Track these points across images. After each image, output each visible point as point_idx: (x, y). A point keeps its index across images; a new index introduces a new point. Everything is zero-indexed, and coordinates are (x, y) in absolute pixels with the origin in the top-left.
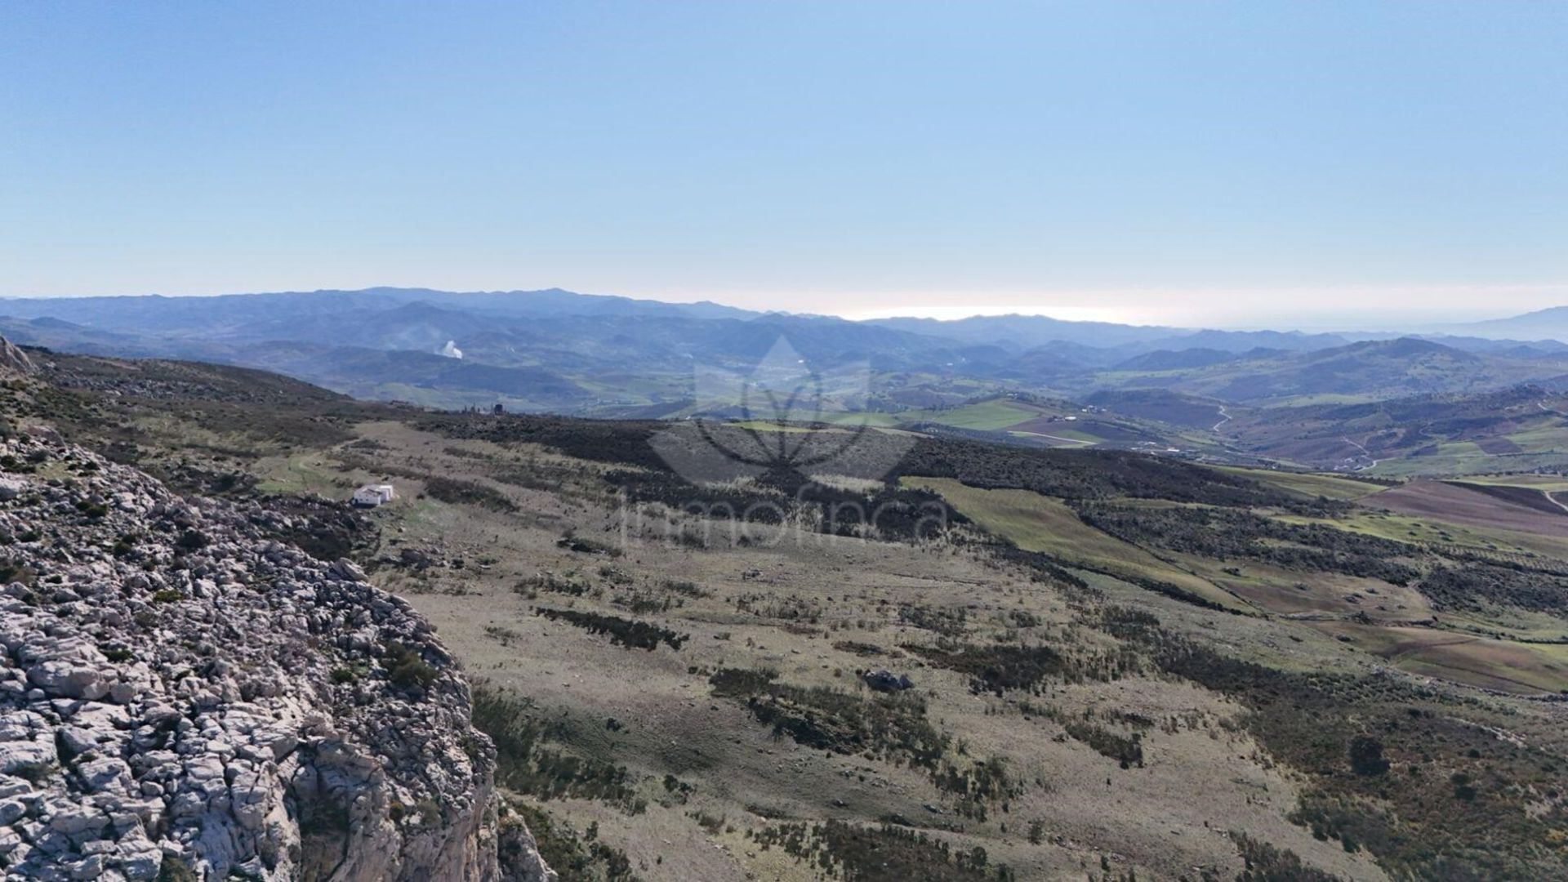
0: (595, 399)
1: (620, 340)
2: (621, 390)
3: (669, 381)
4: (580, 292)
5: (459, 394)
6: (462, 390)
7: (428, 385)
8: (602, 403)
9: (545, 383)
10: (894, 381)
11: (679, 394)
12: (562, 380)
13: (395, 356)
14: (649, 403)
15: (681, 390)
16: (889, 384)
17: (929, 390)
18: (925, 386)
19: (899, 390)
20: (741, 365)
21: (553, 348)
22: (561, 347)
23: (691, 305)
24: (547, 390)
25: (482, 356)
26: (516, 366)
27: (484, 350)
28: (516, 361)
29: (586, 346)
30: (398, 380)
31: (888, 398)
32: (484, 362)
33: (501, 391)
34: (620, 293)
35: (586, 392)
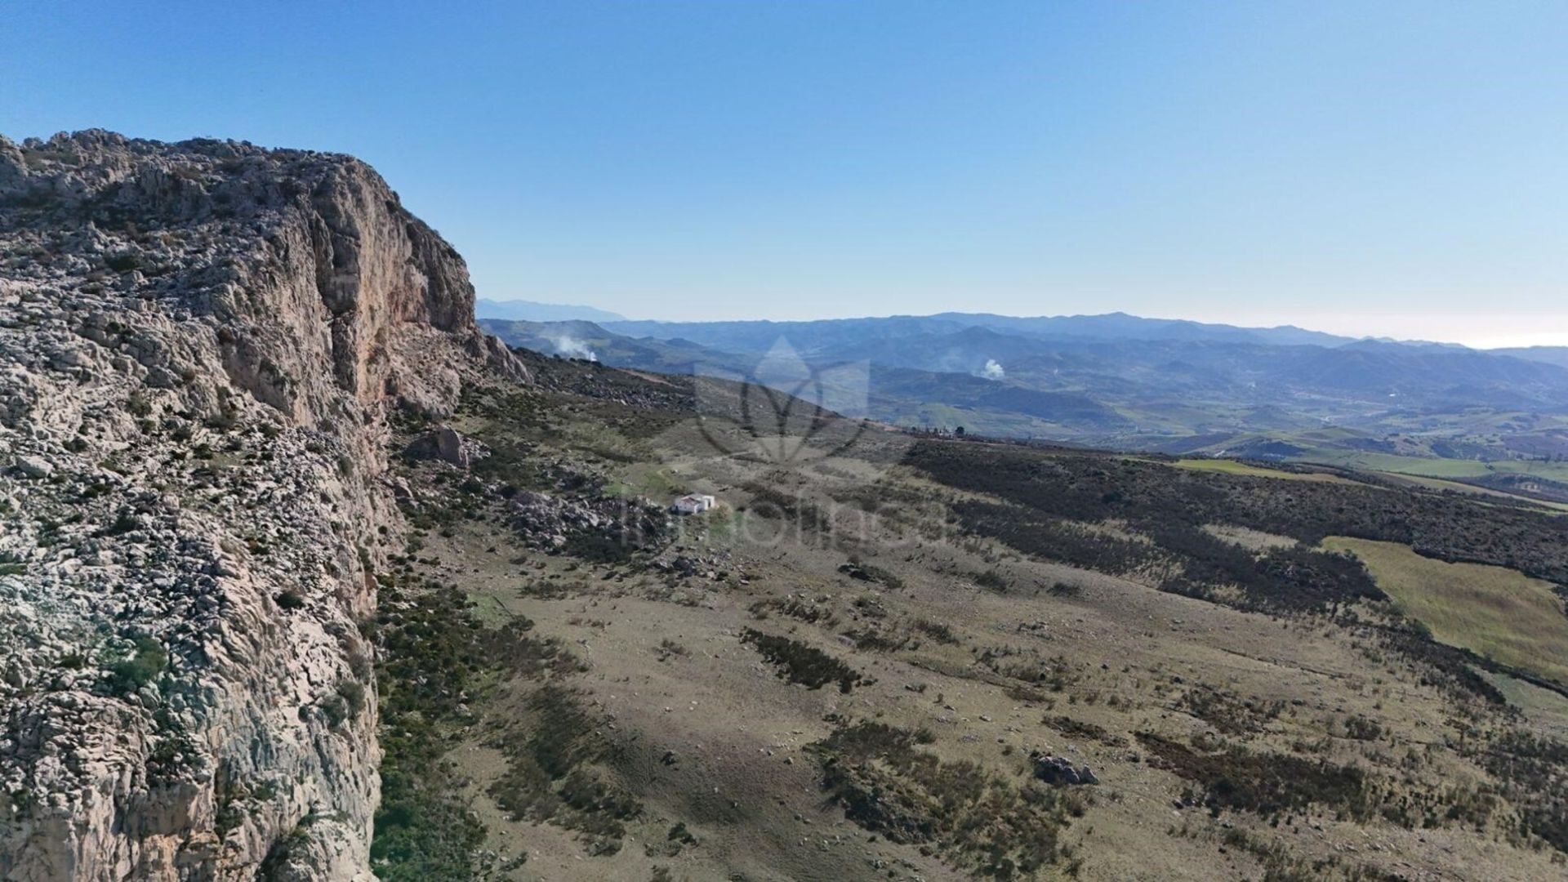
0: (1133, 427)
1: (1176, 366)
2: (1163, 419)
3: (1221, 411)
4: (1145, 316)
5: (994, 416)
6: (997, 412)
7: (967, 406)
8: (1140, 432)
9: (1081, 409)
10: (1514, 424)
11: (1229, 427)
12: (1101, 407)
13: (944, 378)
14: (1193, 433)
15: (1232, 421)
16: (1507, 426)
17: (1560, 437)
18: (1555, 431)
19: (1520, 433)
20: (1313, 396)
21: (1102, 373)
22: (1110, 372)
23: (1269, 330)
24: (1083, 415)
25: (1028, 380)
26: (1058, 390)
27: (1031, 374)
28: (1060, 385)
29: (1137, 373)
30: (943, 401)
31: (1499, 443)
32: (1029, 386)
33: (1039, 415)
34: (1187, 317)
35: (1123, 419)
